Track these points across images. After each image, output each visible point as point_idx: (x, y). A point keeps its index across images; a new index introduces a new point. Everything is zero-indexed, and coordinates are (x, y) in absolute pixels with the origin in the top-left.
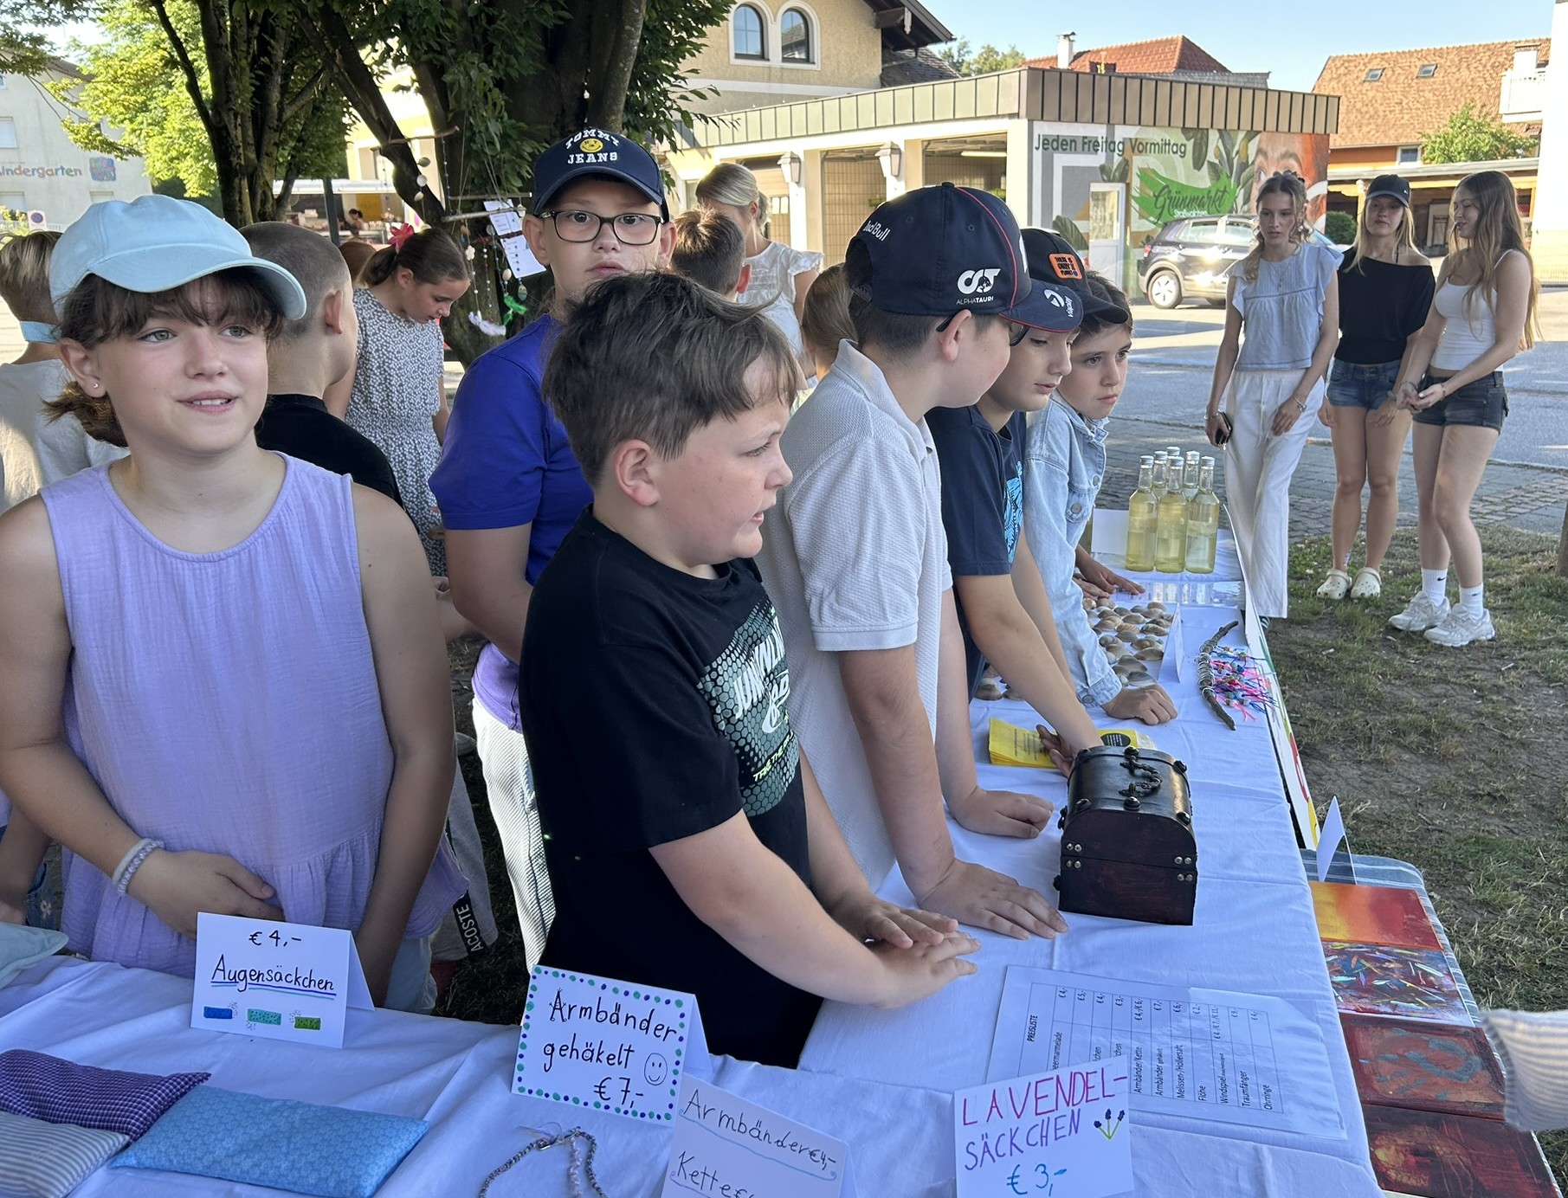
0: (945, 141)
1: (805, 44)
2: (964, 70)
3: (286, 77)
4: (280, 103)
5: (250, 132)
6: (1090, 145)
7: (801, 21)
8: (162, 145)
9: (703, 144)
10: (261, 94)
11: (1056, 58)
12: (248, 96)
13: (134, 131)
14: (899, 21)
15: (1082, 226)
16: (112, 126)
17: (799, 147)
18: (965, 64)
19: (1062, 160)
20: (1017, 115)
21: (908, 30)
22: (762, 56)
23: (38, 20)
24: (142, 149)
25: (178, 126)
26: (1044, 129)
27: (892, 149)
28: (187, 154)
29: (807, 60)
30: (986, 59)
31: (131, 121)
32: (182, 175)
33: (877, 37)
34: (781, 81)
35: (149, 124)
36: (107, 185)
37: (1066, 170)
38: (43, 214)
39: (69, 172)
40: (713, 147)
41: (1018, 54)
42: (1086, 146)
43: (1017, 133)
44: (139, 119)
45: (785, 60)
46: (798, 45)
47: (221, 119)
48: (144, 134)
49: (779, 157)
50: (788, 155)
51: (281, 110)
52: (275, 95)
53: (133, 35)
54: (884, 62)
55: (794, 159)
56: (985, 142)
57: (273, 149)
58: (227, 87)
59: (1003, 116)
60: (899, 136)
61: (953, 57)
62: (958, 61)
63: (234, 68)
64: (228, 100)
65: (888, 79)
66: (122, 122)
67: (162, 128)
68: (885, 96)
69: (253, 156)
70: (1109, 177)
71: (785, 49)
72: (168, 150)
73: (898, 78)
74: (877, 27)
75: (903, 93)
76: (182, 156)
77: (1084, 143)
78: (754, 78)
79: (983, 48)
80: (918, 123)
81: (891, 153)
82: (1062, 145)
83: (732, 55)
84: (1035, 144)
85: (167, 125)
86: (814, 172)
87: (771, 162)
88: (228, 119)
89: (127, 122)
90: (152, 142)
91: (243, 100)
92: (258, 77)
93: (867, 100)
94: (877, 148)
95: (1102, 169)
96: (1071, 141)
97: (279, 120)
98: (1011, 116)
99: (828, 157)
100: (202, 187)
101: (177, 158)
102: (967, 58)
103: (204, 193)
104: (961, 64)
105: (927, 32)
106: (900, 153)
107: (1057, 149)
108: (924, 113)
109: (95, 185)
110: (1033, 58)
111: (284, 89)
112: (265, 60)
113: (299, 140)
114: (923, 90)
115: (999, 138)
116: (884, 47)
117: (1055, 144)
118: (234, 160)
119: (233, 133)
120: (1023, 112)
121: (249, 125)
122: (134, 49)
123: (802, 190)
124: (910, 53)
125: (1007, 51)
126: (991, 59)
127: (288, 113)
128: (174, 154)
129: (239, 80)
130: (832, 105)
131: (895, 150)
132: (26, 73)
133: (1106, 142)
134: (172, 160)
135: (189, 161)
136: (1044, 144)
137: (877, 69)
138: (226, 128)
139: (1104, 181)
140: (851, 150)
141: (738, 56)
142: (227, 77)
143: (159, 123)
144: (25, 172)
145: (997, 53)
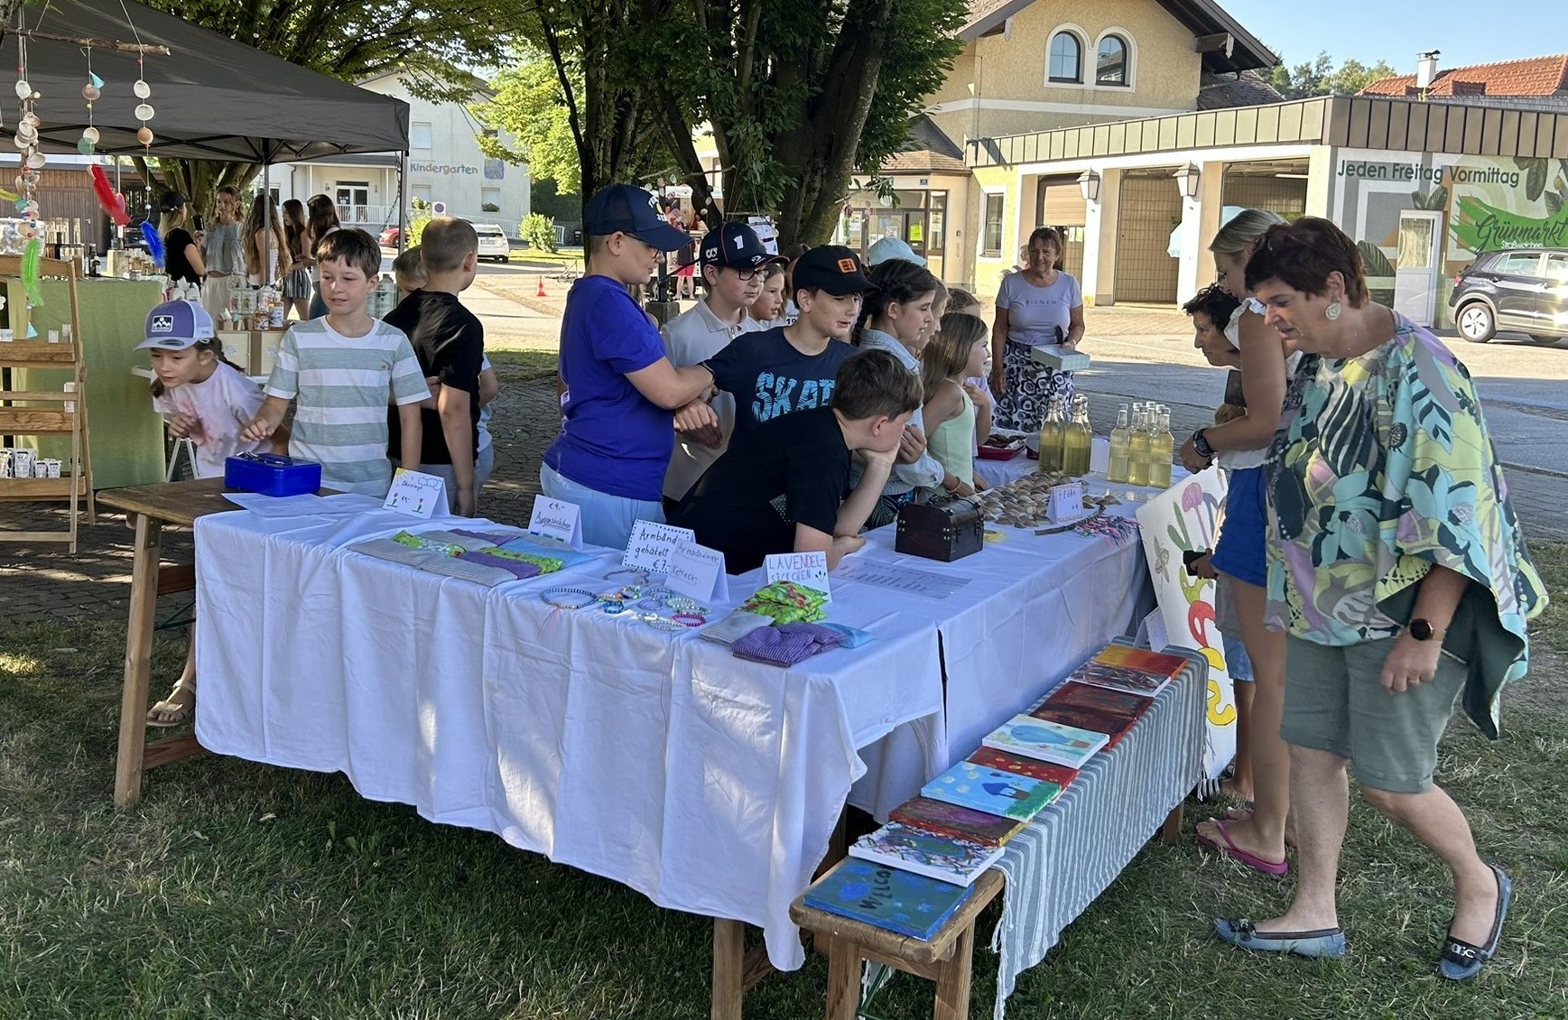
0: (1248, 163)
1: (1121, 66)
2: (1322, 86)
3: (640, 112)
4: (634, 132)
5: (609, 154)
6: (1404, 172)
7: (1120, 48)
8: (543, 151)
9: (1008, 162)
10: (621, 126)
11: (1416, 77)
12: (611, 127)
13: (523, 138)
14: (1220, 46)
15: (1388, 253)
16: (507, 134)
17: (1098, 166)
18: (1323, 80)
19: (1367, 186)
20: (1320, 142)
21: (1229, 54)
22: (1077, 80)
23: (471, 62)
24: (529, 157)
25: (558, 135)
26: (1348, 155)
27: (1190, 170)
28: (563, 158)
29: (1122, 83)
30: (1348, 75)
31: (522, 130)
32: (555, 177)
33: (1197, 61)
34: (1093, 102)
35: (536, 133)
36: (496, 183)
37: (1371, 195)
38: (444, 205)
39: (467, 170)
40: (1017, 164)
41: (1387, 69)
42: (1397, 174)
43: (1319, 160)
44: (529, 128)
45: (1099, 83)
46: (1115, 68)
47: (590, 144)
48: (531, 140)
49: (1078, 175)
50: (1088, 173)
51: (634, 137)
52: (631, 126)
53: (533, 58)
54: (1202, 84)
55: (1093, 177)
56: (1292, 165)
57: (623, 167)
58: (597, 119)
59: (1306, 142)
60: (1199, 158)
61: (1310, 73)
62: (1316, 77)
63: (604, 106)
64: (597, 130)
65: (1204, 103)
66: (515, 130)
67: (546, 136)
68: (1207, 117)
69: (608, 172)
70: (1422, 203)
71: (1100, 71)
72: (548, 155)
73: (1217, 100)
74: (1198, 52)
75: (1226, 116)
76: (559, 160)
77: (1395, 170)
78: (1066, 100)
79: (1347, 63)
80: (1218, 147)
81: (1189, 174)
82: (1369, 171)
83: (1047, 78)
84: (1339, 170)
85: (550, 134)
86: (1113, 190)
87: (1072, 178)
88: (595, 143)
89: (518, 130)
90: (536, 148)
91: (607, 131)
92: (620, 113)
93: (1188, 122)
94: (1176, 169)
95: (1415, 196)
96: (1380, 168)
97: (631, 144)
98: (1314, 142)
99: (1127, 175)
100: (569, 186)
101: (554, 162)
102: (1326, 74)
103: (571, 191)
104: (1319, 79)
105: (1249, 56)
106: (1199, 174)
107: (1364, 175)
108: (1225, 136)
109: (487, 182)
110: (1404, 75)
111: (638, 121)
112: (627, 99)
113: (644, 159)
114: (1247, 114)
115: (1303, 162)
116: (1204, 70)
117: (1361, 171)
118: (595, 175)
119: (597, 154)
120: (1326, 138)
121: (609, 149)
122: (533, 70)
123: (1098, 208)
124: (1232, 75)
125: (1374, 65)
126: (1355, 74)
127: (639, 139)
128: (552, 158)
129: (607, 115)
130: (1134, 127)
131: (1193, 170)
132: (457, 101)
133: (1421, 169)
134: (549, 163)
135: (563, 165)
136: (1348, 170)
137: (1195, 90)
138: (592, 150)
139: (1417, 209)
140: (1144, 170)
141: (1052, 79)
142: (598, 112)
143: (543, 132)
144: (434, 169)
145: (1362, 69)
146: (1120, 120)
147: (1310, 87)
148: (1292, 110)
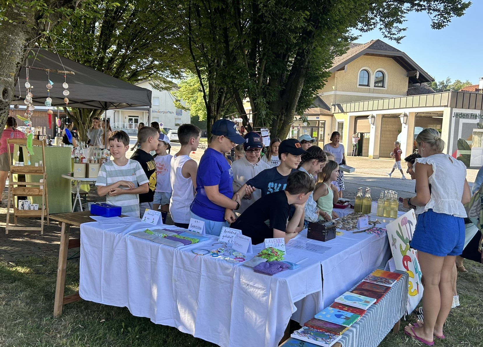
0: (423, 113)
1: (382, 81)
2: (448, 88)
3: (226, 94)
4: (224, 101)
5: (216, 108)
6: (474, 116)
7: (382, 75)
8: (195, 107)
9: (345, 112)
10: (220, 99)
11: (479, 85)
12: (217, 99)
13: (188, 102)
14: (415, 75)
15: (469, 142)
16: (183, 101)
17: (375, 113)
18: (448, 86)
19: (462, 121)
20: (447, 106)
21: (417, 77)
22: (368, 85)
23: (172, 78)
24: (190, 109)
25: (200, 102)
26: (456, 111)
27: (404, 115)
28: (201, 109)
29: (383, 87)
30: (456, 84)
31: (188, 100)
32: (199, 115)
33: (407, 80)
34: (373, 93)
35: (193, 101)
36: (180, 117)
37: (464, 124)
38: (163, 123)
39: (170, 113)
40: (348, 112)
41: (469, 83)
42: (472, 117)
43: (447, 112)
44: (190, 99)
45: (375, 86)
46: (380, 82)
47: (210, 104)
48: (191, 103)
49: (368, 116)
50: (371, 116)
51: (224, 102)
52: (223, 99)
53: (192, 77)
54: (409, 87)
55: (373, 117)
56: (438, 114)
57: (220, 112)
58: (212, 97)
59: (442, 106)
60: (407, 111)
61: (444, 84)
62: (446, 85)
63: (214, 92)
64: (212, 100)
65: (409, 93)
66: (186, 100)
67: (196, 102)
68: (410, 98)
69: (216, 113)
70: (480, 127)
71: (375, 83)
72: (196, 108)
73: (413, 92)
74: (407, 77)
75: (416, 97)
76: (199, 110)
77: (471, 116)
78: (364, 91)
79: (456, 81)
80: (414, 107)
81: (404, 116)
82: (463, 116)
83: (358, 85)
84: (453, 115)
85: (197, 101)
86: (379, 121)
87: (366, 117)
88: (211, 104)
89: (187, 100)
90: (193, 106)
91: (215, 100)
92: (220, 95)
93: (404, 99)
94: (400, 114)
95: (478, 124)
96: (466, 115)
97: (223, 105)
98: (445, 106)
99: (384, 116)
100: (203, 118)
101: (198, 110)
102: (449, 84)
103: (203, 120)
104: (447, 86)
105: (424, 78)
106: (407, 116)
107: (461, 117)
108: (416, 104)
109: (177, 116)
110: (475, 85)
111: (225, 97)
112: (222, 90)
113: (227, 110)
114: (423, 97)
115: (441, 113)
116: (409, 82)
117: (460, 116)
118: (211, 114)
119: (212, 108)
120: (449, 105)
121: (216, 106)
122: (192, 80)
123: (374, 127)
124: (418, 84)
125: (465, 82)
126: (458, 84)
127: (226, 103)
128: (198, 109)
129: (215, 95)
130: (386, 101)
131: (405, 115)
132: (167, 90)
133: (480, 115)
134: (197, 111)
135: (201, 111)
136: (456, 115)
137: (406, 89)
138: (211, 107)
139: (479, 128)
140: (389, 115)
141: (360, 85)
142: (213, 94)
143: (195, 101)
144: (160, 112)
145: (461, 83)
146: (381, 98)
147: (444, 89)
148: (438, 96)
